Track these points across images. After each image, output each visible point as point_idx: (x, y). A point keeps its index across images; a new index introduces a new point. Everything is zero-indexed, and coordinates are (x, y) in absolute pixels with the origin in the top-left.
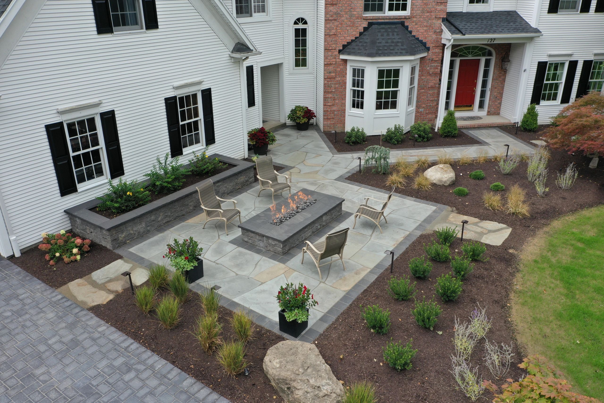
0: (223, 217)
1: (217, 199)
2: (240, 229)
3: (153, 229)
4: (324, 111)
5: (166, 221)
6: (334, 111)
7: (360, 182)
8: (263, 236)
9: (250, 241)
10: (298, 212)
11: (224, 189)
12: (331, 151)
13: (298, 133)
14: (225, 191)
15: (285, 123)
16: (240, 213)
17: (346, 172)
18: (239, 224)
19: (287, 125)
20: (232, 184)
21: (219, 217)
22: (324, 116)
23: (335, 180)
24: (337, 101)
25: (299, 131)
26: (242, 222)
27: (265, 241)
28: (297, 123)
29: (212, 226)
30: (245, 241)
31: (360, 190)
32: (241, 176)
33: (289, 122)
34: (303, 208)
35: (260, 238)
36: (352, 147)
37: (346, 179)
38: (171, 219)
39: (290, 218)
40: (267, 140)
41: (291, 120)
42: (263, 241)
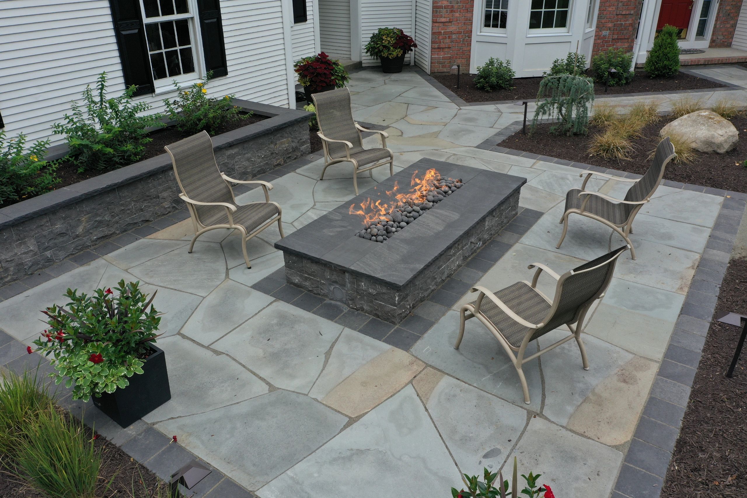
0: (235, 224)
1: (223, 181)
2: (281, 252)
3: (62, 254)
4: (433, 33)
5: (100, 235)
6: (451, 33)
7: (531, 151)
8: (343, 271)
9: (307, 284)
10: (424, 209)
11: (246, 163)
12: (453, 101)
13: (385, 76)
14: (246, 168)
15: (360, 63)
16: (280, 214)
17: (494, 133)
18: (277, 239)
19: (363, 65)
20: (262, 153)
21: (228, 222)
22: (433, 42)
23: (478, 147)
24: (457, 15)
25: (386, 74)
26: (285, 235)
27: (349, 285)
28: (382, 58)
29: (212, 245)
30: (295, 285)
31: (538, 165)
32: (282, 137)
33: (367, 59)
34: (436, 198)
35: (334, 277)
36: (491, 95)
37: (499, 145)
38: (113, 230)
39: (408, 223)
40: (333, 78)
41: (371, 55)
42: (343, 285)
